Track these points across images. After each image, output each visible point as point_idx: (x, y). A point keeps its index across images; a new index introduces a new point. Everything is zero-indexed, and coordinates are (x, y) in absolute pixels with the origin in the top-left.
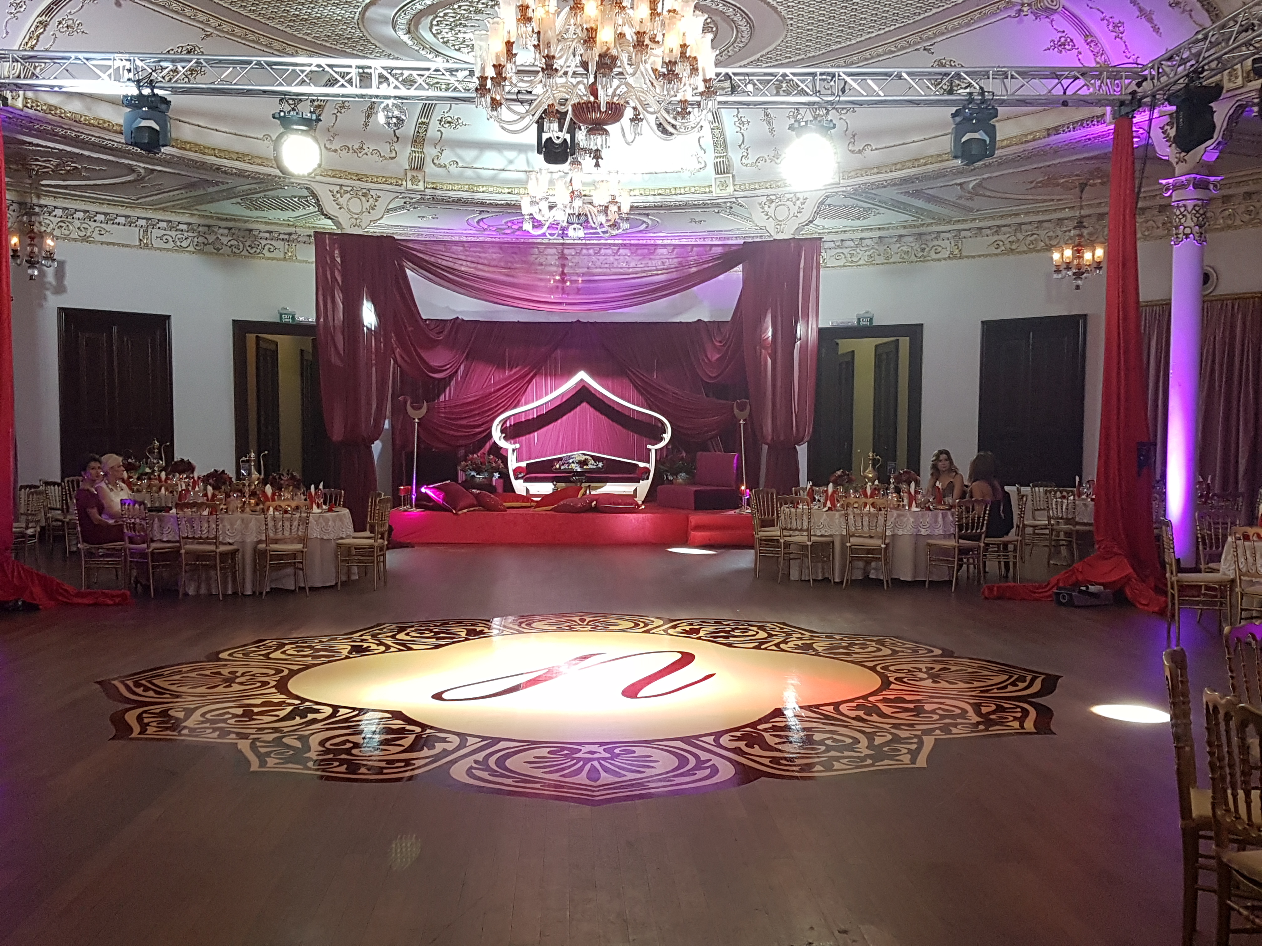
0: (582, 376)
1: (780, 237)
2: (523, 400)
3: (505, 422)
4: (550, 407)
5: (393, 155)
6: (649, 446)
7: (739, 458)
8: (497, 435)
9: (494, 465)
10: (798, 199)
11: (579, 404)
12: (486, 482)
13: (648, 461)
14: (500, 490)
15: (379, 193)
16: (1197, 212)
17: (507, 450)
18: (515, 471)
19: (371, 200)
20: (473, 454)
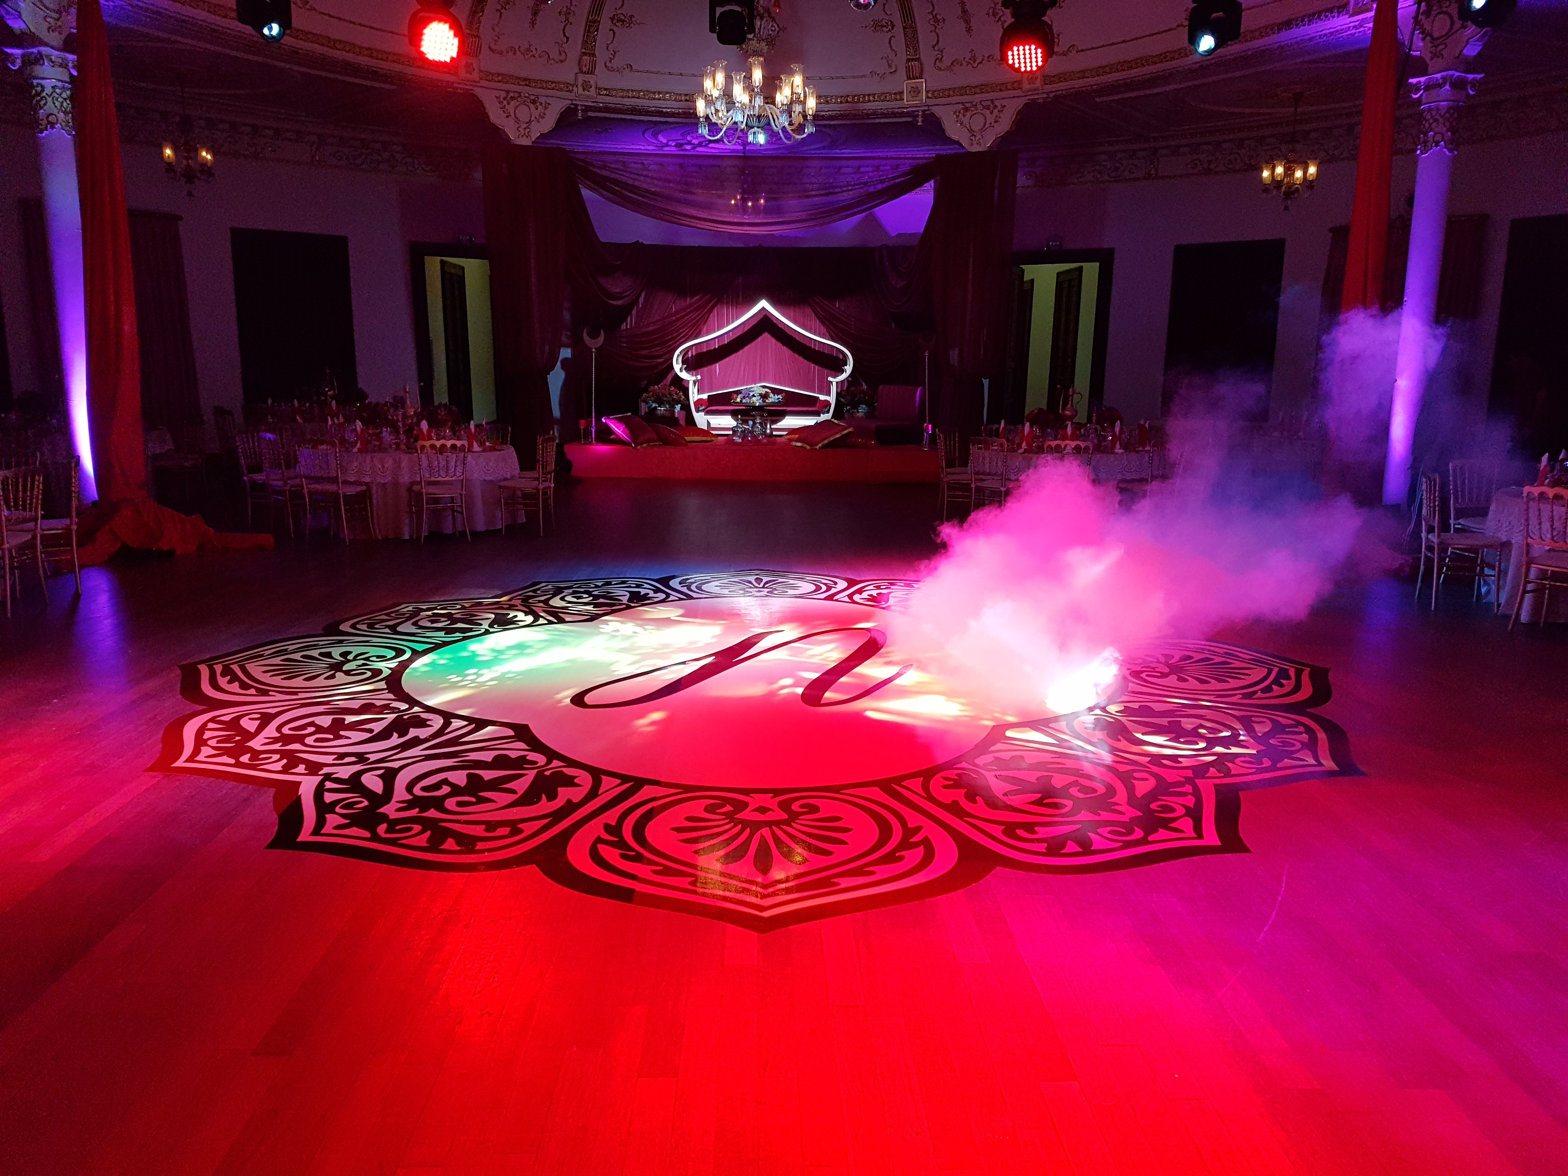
0: (763, 304)
1: (975, 149)
2: (705, 329)
3: (686, 353)
4: (732, 336)
5: (563, 57)
6: (830, 379)
7: (923, 394)
8: (677, 367)
9: (675, 397)
10: (996, 107)
11: (761, 334)
12: (667, 414)
13: (829, 394)
14: (682, 422)
15: (549, 100)
16: (1451, 115)
17: (688, 381)
18: (696, 403)
19: (540, 107)
20: (653, 385)
